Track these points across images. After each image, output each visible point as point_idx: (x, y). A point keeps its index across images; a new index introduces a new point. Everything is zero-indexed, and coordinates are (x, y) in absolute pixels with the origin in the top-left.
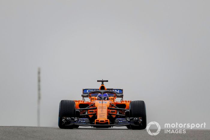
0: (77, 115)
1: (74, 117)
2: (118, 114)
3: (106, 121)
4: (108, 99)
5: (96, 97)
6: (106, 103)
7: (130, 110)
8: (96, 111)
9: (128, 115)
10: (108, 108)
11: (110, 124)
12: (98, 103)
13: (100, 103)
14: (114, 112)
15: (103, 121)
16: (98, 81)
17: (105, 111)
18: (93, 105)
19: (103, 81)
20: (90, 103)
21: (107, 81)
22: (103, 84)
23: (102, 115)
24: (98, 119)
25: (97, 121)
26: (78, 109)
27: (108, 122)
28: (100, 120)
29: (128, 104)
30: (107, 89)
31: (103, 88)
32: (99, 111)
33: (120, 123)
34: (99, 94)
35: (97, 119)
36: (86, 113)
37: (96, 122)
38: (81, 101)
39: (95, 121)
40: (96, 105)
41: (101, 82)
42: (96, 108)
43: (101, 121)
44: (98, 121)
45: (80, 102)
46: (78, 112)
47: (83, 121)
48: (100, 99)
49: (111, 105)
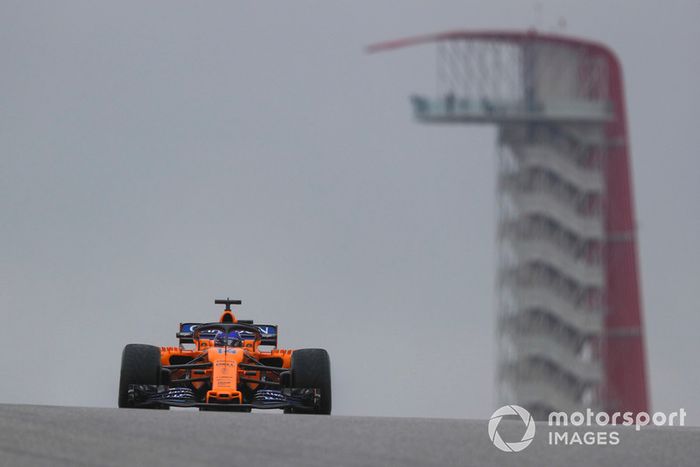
0: (165, 379)
1: (158, 385)
2: (263, 380)
3: (233, 395)
4: (240, 345)
5: (213, 342)
6: (234, 352)
7: (293, 371)
8: (211, 373)
9: (287, 382)
10: (240, 366)
11: (243, 402)
12: (214, 352)
13: (220, 352)
14: (255, 375)
15: (227, 395)
16: (217, 302)
17: (233, 372)
18: (204, 358)
19: (228, 303)
20: (197, 353)
21: (239, 302)
22: (228, 309)
23: (225, 381)
24: (213, 391)
25: (211, 394)
26: (166, 366)
27: (238, 399)
28: (219, 393)
29: (287, 358)
30: (239, 322)
31: (227, 318)
32: (217, 372)
33: (267, 401)
34: (219, 332)
35: (211, 389)
36: (187, 378)
37: (210, 398)
38: (176, 349)
39: (208, 395)
40: (210, 357)
41: (225, 305)
42: (211, 365)
43: (221, 395)
44: (215, 394)
45: (173, 352)
46: (167, 372)
47: (178, 394)
48: (221, 343)
49: (247, 359)
